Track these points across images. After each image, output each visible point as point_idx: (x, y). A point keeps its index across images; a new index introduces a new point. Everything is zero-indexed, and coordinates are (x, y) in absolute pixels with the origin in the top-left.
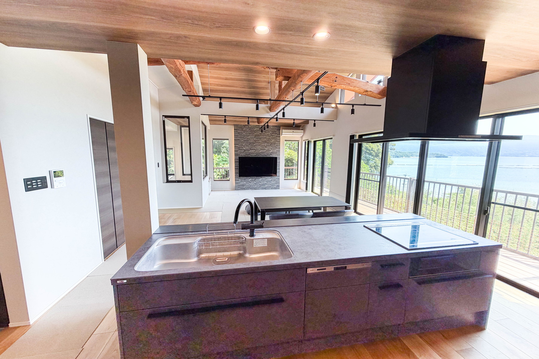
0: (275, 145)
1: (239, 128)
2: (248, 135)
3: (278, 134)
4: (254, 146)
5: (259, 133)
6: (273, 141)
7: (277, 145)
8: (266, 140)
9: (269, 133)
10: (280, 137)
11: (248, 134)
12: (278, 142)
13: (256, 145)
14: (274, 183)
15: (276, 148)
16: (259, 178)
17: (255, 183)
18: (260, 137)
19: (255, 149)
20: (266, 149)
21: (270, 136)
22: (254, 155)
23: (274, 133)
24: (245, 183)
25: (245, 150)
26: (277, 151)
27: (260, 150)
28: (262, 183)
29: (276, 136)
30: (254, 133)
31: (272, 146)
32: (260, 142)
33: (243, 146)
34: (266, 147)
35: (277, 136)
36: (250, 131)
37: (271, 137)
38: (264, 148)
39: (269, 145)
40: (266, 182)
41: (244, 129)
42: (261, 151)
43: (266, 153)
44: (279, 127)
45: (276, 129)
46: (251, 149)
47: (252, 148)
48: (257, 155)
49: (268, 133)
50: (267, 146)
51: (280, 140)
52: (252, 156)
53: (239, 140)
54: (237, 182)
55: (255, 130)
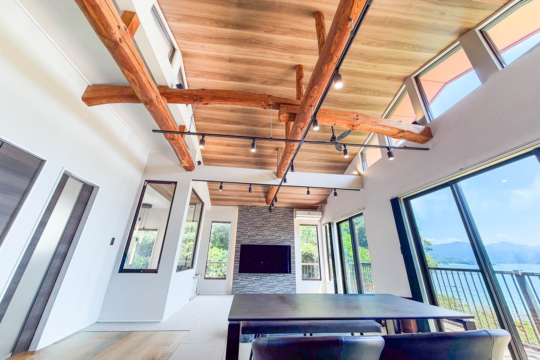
0: (288, 230)
1: (245, 209)
2: (255, 217)
3: (291, 217)
4: (262, 231)
5: (267, 215)
6: (285, 225)
7: (290, 230)
8: (277, 224)
9: (281, 216)
10: (293, 220)
11: (254, 216)
12: (291, 225)
13: (263, 230)
14: (288, 284)
15: (289, 234)
16: (267, 276)
17: (261, 283)
18: (270, 220)
19: (262, 235)
20: (277, 235)
21: (282, 219)
22: (260, 242)
23: (287, 215)
24: (247, 283)
25: (250, 236)
26: (290, 237)
27: (269, 236)
28: (271, 284)
29: (288, 219)
30: (261, 215)
31: (284, 231)
32: (269, 227)
33: (247, 230)
34: (276, 233)
35: (289, 220)
36: (257, 213)
37: (283, 220)
38: (274, 233)
39: (281, 229)
40: (276, 283)
41: (250, 211)
42: (270, 238)
43: (276, 239)
44: (291, 208)
45: (289, 211)
46: (257, 235)
47: (259, 233)
48: (264, 243)
49: (278, 216)
50: (278, 231)
51: (293, 223)
52: (258, 243)
53: (243, 223)
54: (236, 281)
55: (264, 212)
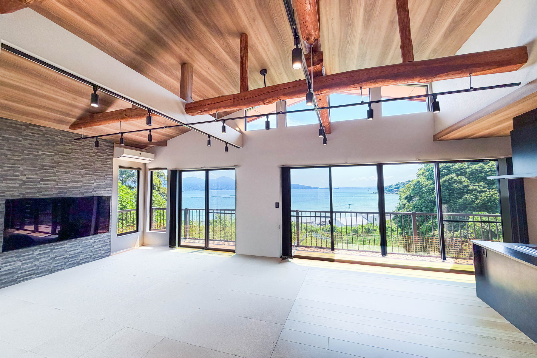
0: (104, 174)
1: (9, 126)
2: (37, 147)
3: (109, 155)
4: (54, 173)
5: (68, 148)
6: (99, 166)
7: (106, 175)
8: (85, 163)
9: (92, 151)
10: (112, 159)
11: (35, 145)
12: (108, 168)
13: (58, 172)
14: (100, 246)
15: (104, 179)
16: (64, 244)
17: (52, 256)
18: (70, 156)
19: (55, 181)
20: (84, 180)
21: (94, 156)
22: (51, 193)
23: (102, 151)
24: (19, 264)
25: (25, 182)
26: (107, 184)
27: (69, 182)
28: (72, 252)
29: (105, 157)
30: (54, 146)
31: (97, 175)
32: (69, 167)
33: (17, 171)
34: (83, 177)
35: (106, 159)
36: (44, 141)
37: (96, 158)
38: (79, 178)
39: (91, 172)
40: (81, 250)
41: (25, 133)
42: (71, 185)
43: (83, 188)
44: (111, 143)
45: (106, 146)
46: (42, 180)
47: (48, 177)
48: (60, 193)
49: (88, 151)
50: (86, 174)
51: (112, 165)
52: (46, 195)
53: (6, 155)
55: (59, 141)
